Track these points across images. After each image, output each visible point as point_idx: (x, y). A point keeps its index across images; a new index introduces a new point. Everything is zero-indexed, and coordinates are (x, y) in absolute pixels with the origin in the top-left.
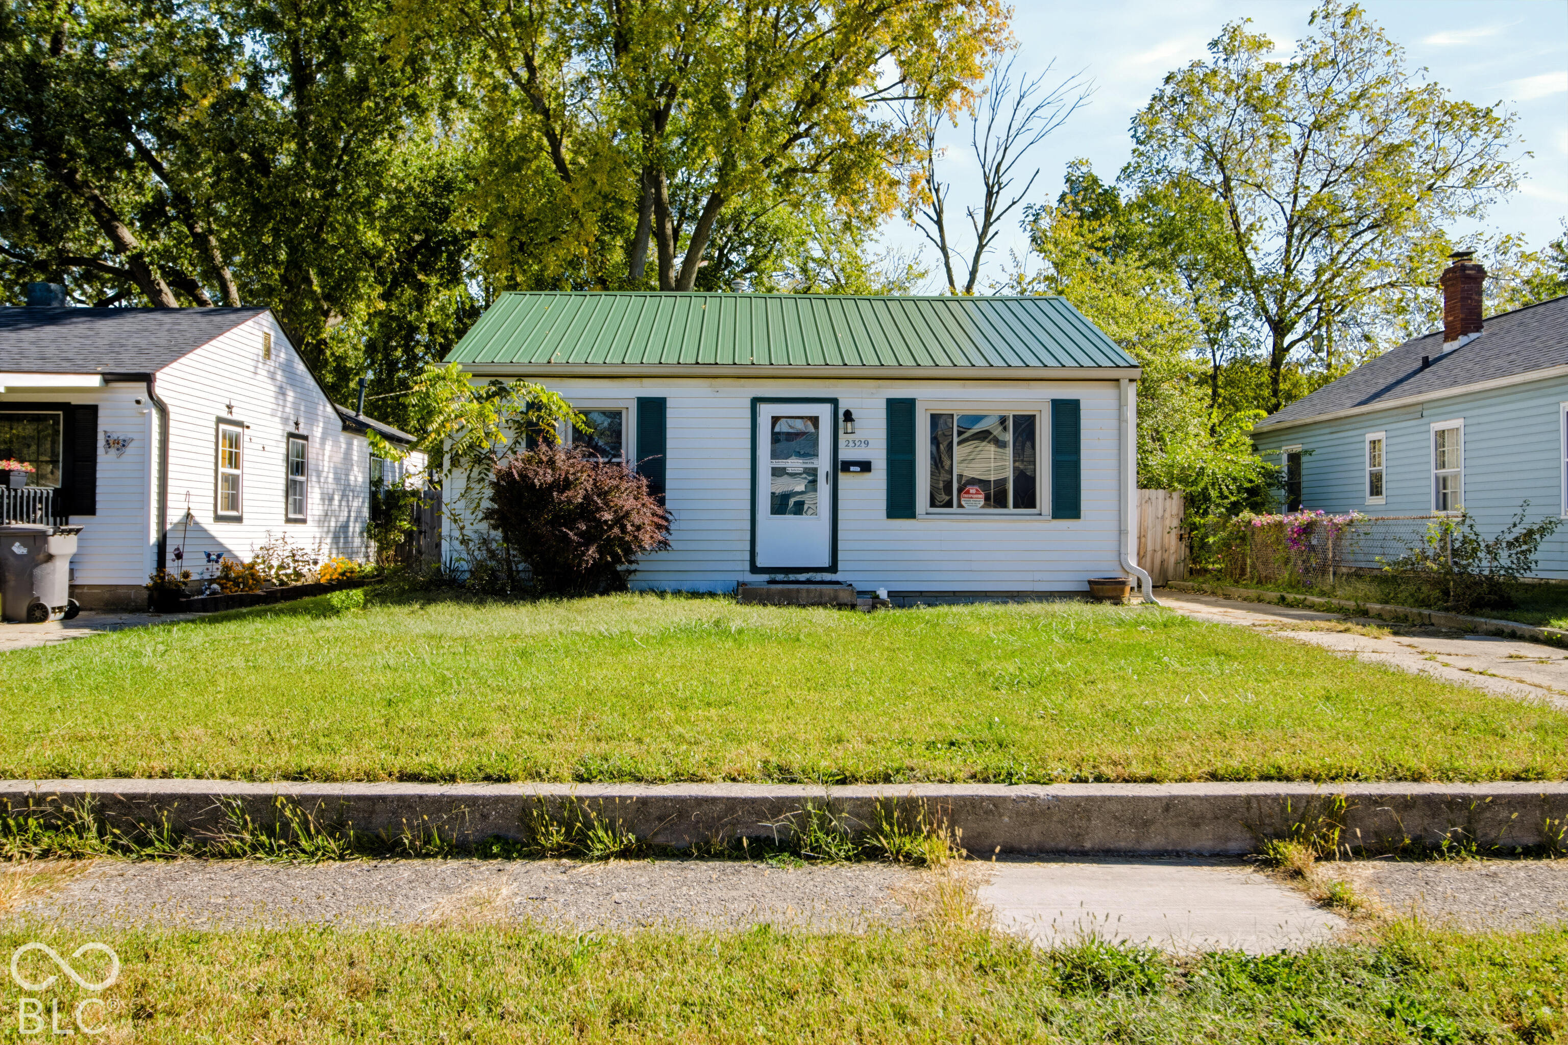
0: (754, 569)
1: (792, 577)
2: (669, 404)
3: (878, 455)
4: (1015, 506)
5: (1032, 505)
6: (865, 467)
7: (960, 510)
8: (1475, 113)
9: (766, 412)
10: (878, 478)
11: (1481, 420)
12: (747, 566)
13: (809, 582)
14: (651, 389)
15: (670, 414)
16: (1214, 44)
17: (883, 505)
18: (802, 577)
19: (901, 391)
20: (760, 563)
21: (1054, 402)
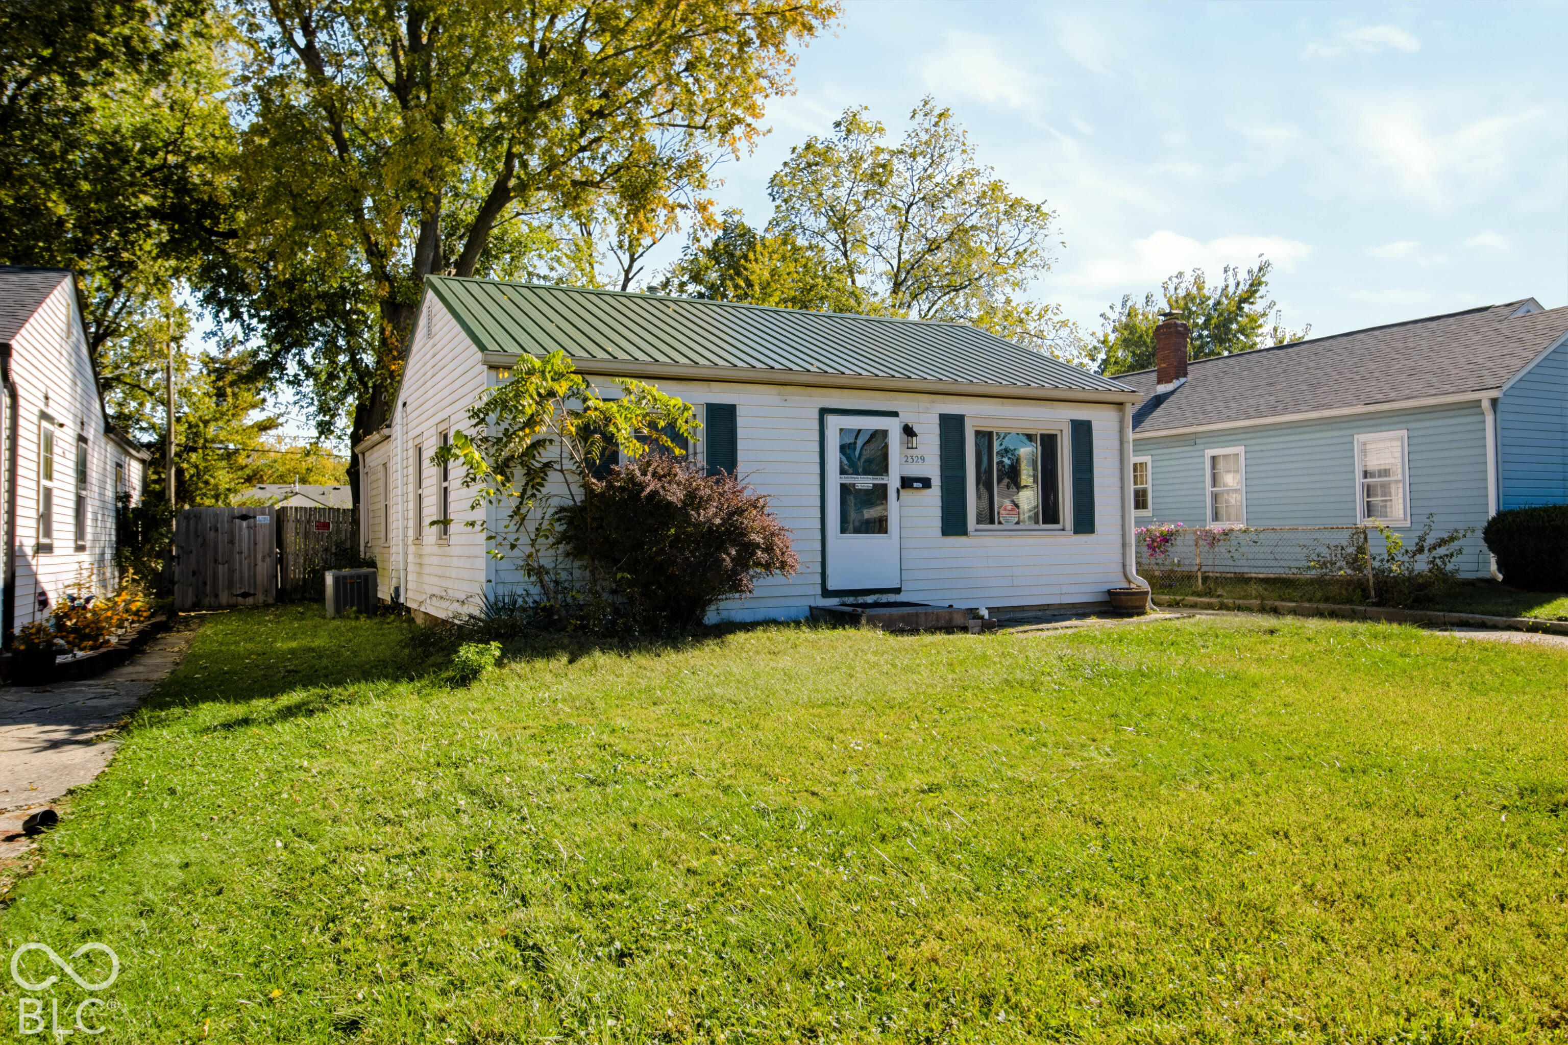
0: (826, 593)
1: (861, 600)
2: (739, 412)
3: (931, 468)
4: (1044, 523)
5: (1055, 520)
6: (926, 483)
7: (1000, 527)
8: (1029, 208)
9: (834, 423)
10: (933, 498)
11: (1263, 448)
12: (818, 590)
13: (876, 605)
14: (721, 395)
15: (741, 423)
16: (838, 124)
17: (938, 523)
18: (870, 599)
19: (953, 407)
20: (832, 585)
21: (1074, 422)
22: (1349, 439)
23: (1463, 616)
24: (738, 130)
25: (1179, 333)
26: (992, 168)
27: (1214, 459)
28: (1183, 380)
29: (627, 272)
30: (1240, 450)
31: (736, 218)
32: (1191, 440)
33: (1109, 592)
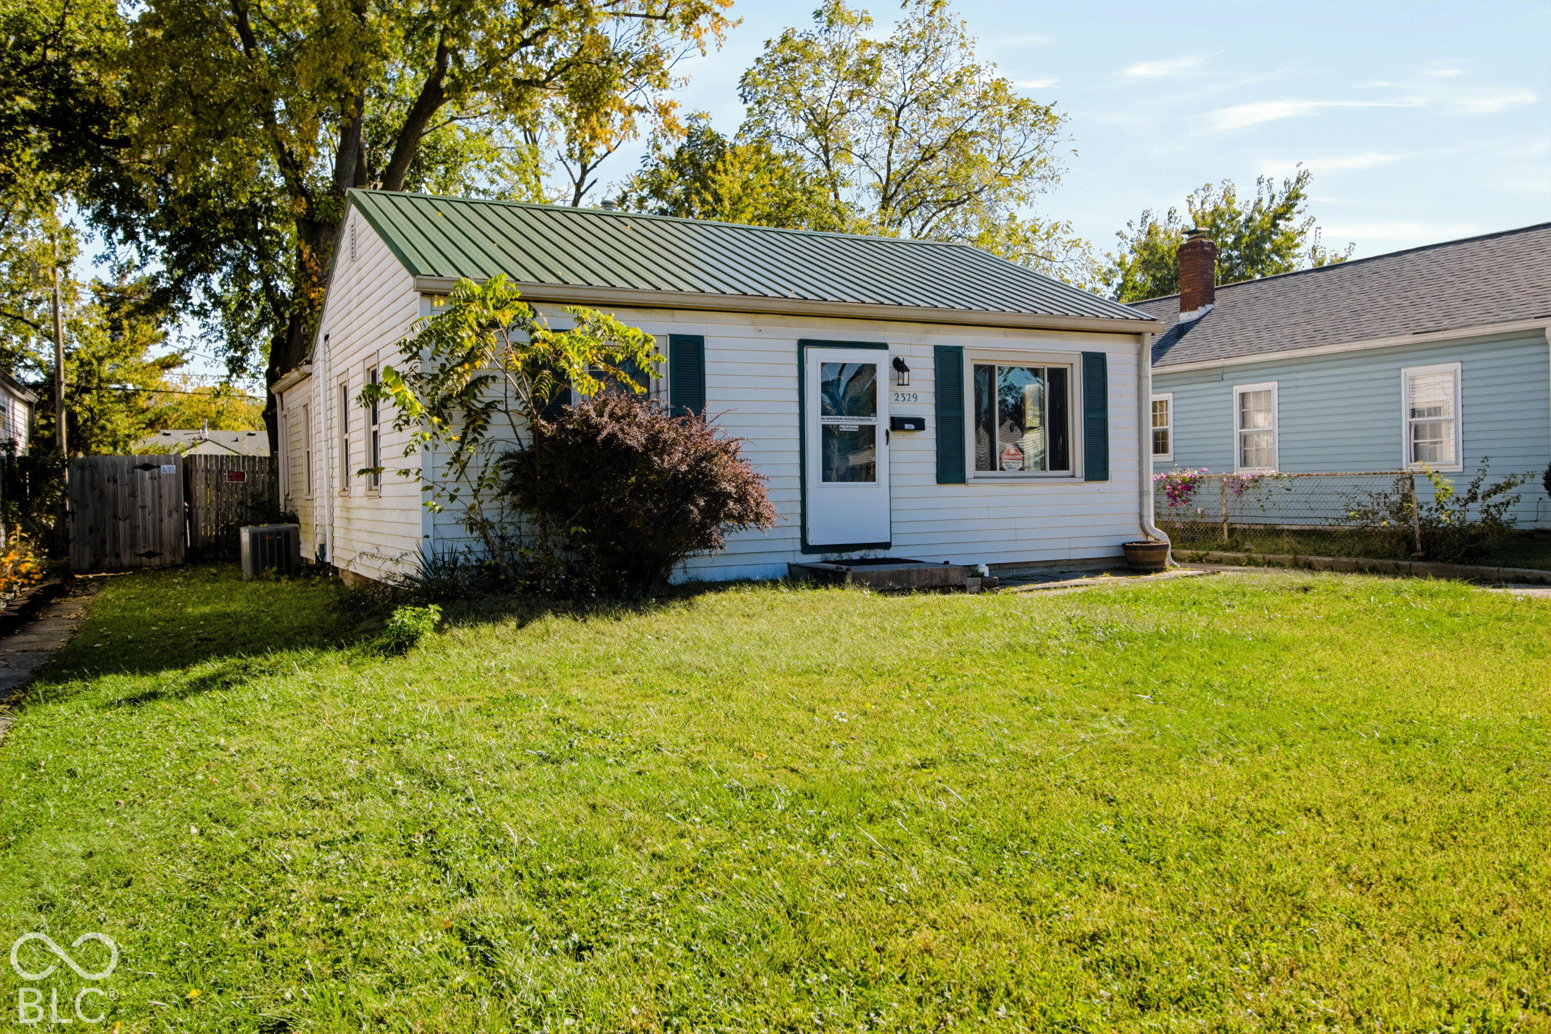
0: (807, 549)
1: (845, 556)
2: (707, 344)
3: (926, 408)
4: (1051, 469)
5: (1065, 466)
6: (919, 424)
7: (1002, 474)
8: (1036, 111)
9: (815, 356)
10: (927, 439)
11: (1299, 383)
12: (798, 546)
13: (863, 561)
14: (687, 325)
15: (709, 356)
16: (818, 14)
17: (933, 470)
18: (856, 555)
19: (950, 338)
20: (812, 540)
21: (1085, 354)
22: (1394, 374)
23: (1520, 571)
24: (704, 21)
25: (1205, 253)
26: (995, 65)
27: (1243, 396)
28: (1209, 307)
29: (578, 186)
30: (1273, 386)
31: (702, 123)
32: (1218, 375)
33: (1124, 546)
